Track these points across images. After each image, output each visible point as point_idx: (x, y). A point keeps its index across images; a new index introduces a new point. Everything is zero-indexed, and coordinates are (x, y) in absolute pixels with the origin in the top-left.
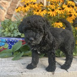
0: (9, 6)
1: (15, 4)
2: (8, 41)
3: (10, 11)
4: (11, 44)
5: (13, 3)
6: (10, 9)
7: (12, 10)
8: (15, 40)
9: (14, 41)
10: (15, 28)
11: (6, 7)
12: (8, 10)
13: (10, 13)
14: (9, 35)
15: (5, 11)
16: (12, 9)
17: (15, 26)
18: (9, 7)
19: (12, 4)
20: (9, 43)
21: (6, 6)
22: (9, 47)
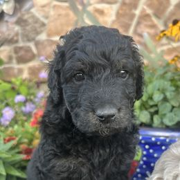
0: (114, 18)
2: (143, 142)
4: (151, 151)
5: (124, 8)
8: (167, 137)
9: (165, 140)
19: (121, 12)
20: (147, 147)
22: (145, 159)
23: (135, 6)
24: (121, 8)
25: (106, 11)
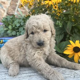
0: (9, 5)
1: (15, 3)
3: (10, 11)
6: (10, 8)
7: (12, 10)
10: (21, 24)
11: (6, 7)
12: (8, 10)
13: (10, 13)
14: (14, 34)
15: (4, 11)
16: (12, 8)
17: (20, 22)
18: (9, 7)
19: (11, 3)
21: (6, 5)
23: (17, 2)
24: (11, 2)
25: (6, 3)
